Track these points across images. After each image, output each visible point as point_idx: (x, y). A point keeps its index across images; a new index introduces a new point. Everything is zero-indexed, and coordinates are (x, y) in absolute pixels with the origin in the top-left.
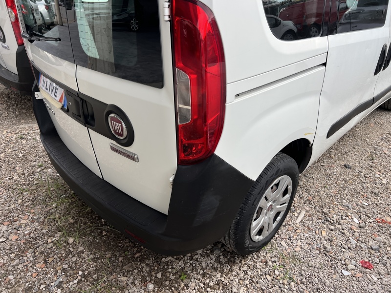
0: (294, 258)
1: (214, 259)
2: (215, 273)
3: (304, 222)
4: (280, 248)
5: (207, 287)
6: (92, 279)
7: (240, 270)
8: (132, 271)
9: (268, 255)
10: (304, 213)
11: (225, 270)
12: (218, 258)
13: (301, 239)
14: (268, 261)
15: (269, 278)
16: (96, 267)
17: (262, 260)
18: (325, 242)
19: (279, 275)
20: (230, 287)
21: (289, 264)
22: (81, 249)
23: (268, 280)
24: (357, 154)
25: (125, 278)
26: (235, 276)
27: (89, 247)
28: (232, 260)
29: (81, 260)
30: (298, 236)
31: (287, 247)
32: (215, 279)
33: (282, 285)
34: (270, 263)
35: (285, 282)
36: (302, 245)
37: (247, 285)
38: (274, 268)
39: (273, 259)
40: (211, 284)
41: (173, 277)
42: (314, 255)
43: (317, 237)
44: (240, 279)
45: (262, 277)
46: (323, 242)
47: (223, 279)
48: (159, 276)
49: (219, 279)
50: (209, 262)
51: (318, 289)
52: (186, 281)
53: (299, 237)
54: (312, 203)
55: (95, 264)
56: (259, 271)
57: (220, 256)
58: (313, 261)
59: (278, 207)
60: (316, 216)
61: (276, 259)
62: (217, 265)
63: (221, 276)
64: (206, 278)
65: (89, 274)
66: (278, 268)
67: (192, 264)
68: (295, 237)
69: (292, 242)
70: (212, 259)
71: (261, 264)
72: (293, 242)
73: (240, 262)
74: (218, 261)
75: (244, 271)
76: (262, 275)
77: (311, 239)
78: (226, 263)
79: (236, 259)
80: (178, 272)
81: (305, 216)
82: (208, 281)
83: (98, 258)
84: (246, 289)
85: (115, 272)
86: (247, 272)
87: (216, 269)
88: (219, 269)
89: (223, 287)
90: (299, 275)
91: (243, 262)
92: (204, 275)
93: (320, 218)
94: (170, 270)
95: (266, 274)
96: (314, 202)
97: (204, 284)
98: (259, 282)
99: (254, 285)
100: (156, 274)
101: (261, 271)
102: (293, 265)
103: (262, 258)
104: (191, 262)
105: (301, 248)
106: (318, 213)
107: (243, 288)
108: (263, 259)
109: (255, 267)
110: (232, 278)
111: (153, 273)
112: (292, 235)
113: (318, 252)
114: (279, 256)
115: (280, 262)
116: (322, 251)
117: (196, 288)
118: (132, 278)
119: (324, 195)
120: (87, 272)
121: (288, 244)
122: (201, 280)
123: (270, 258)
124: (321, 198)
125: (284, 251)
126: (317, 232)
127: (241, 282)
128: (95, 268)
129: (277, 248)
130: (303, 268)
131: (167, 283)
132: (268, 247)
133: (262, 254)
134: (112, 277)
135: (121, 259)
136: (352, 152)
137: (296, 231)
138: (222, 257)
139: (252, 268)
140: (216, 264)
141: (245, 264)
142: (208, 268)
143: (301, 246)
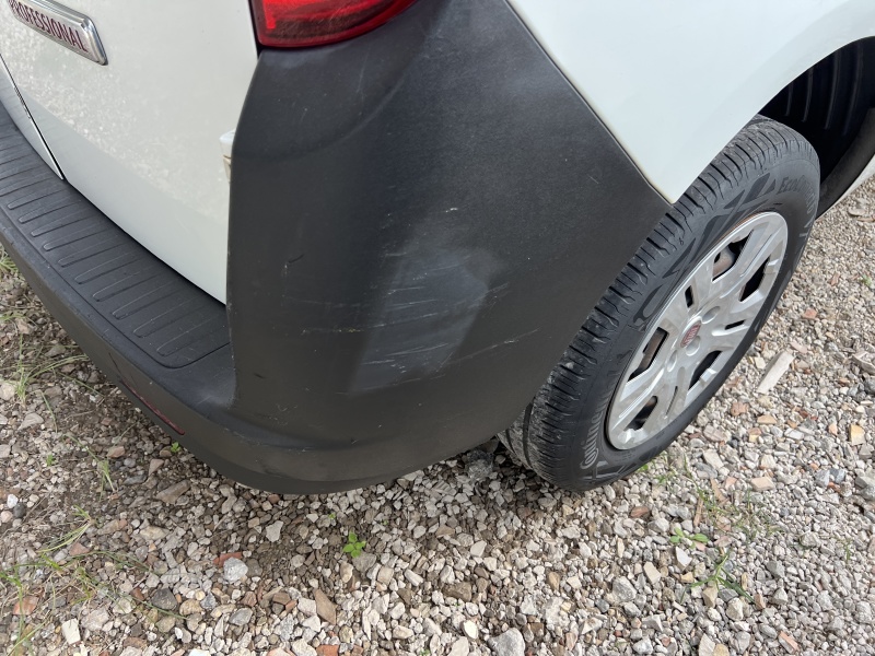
0: (749, 510)
1: (468, 490)
2: (465, 539)
3: (787, 392)
4: (701, 474)
5: (433, 589)
6: (47, 527)
7: (554, 534)
8: (186, 509)
9: (657, 492)
10: (787, 359)
11: (503, 533)
12: (482, 486)
13: (775, 447)
14: (655, 513)
15: (655, 575)
16: (68, 484)
17: (633, 507)
18: (861, 464)
19: (692, 568)
20: (514, 593)
21: (728, 534)
22: (32, 419)
23: (648, 581)
25: (158, 533)
26: (536, 555)
27: (59, 415)
28: (531, 497)
29: (24, 457)
30: (763, 435)
31: (725, 472)
32: (463, 562)
33: (698, 607)
34: (663, 523)
35: (712, 595)
36: (780, 468)
37: (572, 594)
38: (675, 539)
39: (672, 509)
40: (449, 577)
41: (318, 543)
42: (821, 510)
43: (832, 444)
44: (553, 569)
45: (628, 568)
46: (852, 465)
47: (491, 563)
48: (273, 533)
49: (479, 561)
50: (449, 499)
51: (827, 632)
52: (362, 560)
53: (769, 439)
54: (817, 329)
55: (66, 475)
56: (621, 546)
57: (489, 481)
58: (817, 527)
59: (717, 333)
60: (830, 374)
61: (685, 511)
62: (478, 511)
63: (488, 553)
64: (432, 554)
65: (40, 506)
66: (690, 542)
67: (390, 502)
68: (753, 438)
69: (741, 456)
70: (460, 491)
71: (629, 522)
72: (748, 454)
73: (559, 507)
74: (482, 495)
75: (568, 540)
76: (629, 561)
77: (812, 452)
78: (507, 506)
79: (543, 496)
80: (339, 525)
81: (792, 370)
82: (439, 565)
83: (80, 456)
84: (567, 606)
85: (126, 508)
86: (577, 547)
87: (470, 527)
88: (482, 527)
89: (489, 591)
90: (762, 574)
91: (567, 510)
92: (426, 544)
93: (845, 380)
94: (313, 517)
95: (643, 561)
96: (825, 330)
97: (425, 575)
98: (615, 586)
99: (598, 592)
100: (264, 525)
101: (627, 545)
102: (743, 537)
103: (635, 501)
104: (390, 495)
105: (776, 477)
106: (836, 366)
107: (558, 601)
108: (638, 504)
109: (607, 532)
110: (523, 562)
111: (254, 523)
112: (743, 431)
113: (835, 498)
114: (693, 499)
115: (697, 521)
116: (848, 494)
117: (395, 587)
118: (181, 532)
119: (859, 307)
120: (34, 498)
121: (728, 462)
122: (413, 562)
123: (660, 503)
124: (846, 317)
125: (715, 482)
126: (834, 428)
127: (554, 578)
128: (62, 490)
129: (690, 470)
130: (779, 550)
131: (297, 562)
132: (657, 466)
133: (636, 488)
134: (115, 523)
135: (155, 464)
137: (760, 419)
138: (495, 486)
139: (598, 534)
140: (473, 508)
141: (574, 517)
142: (443, 519)
143: (775, 470)
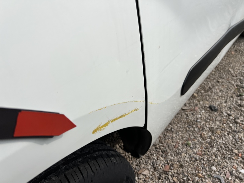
24: (222, 89)
136: (217, 87)
